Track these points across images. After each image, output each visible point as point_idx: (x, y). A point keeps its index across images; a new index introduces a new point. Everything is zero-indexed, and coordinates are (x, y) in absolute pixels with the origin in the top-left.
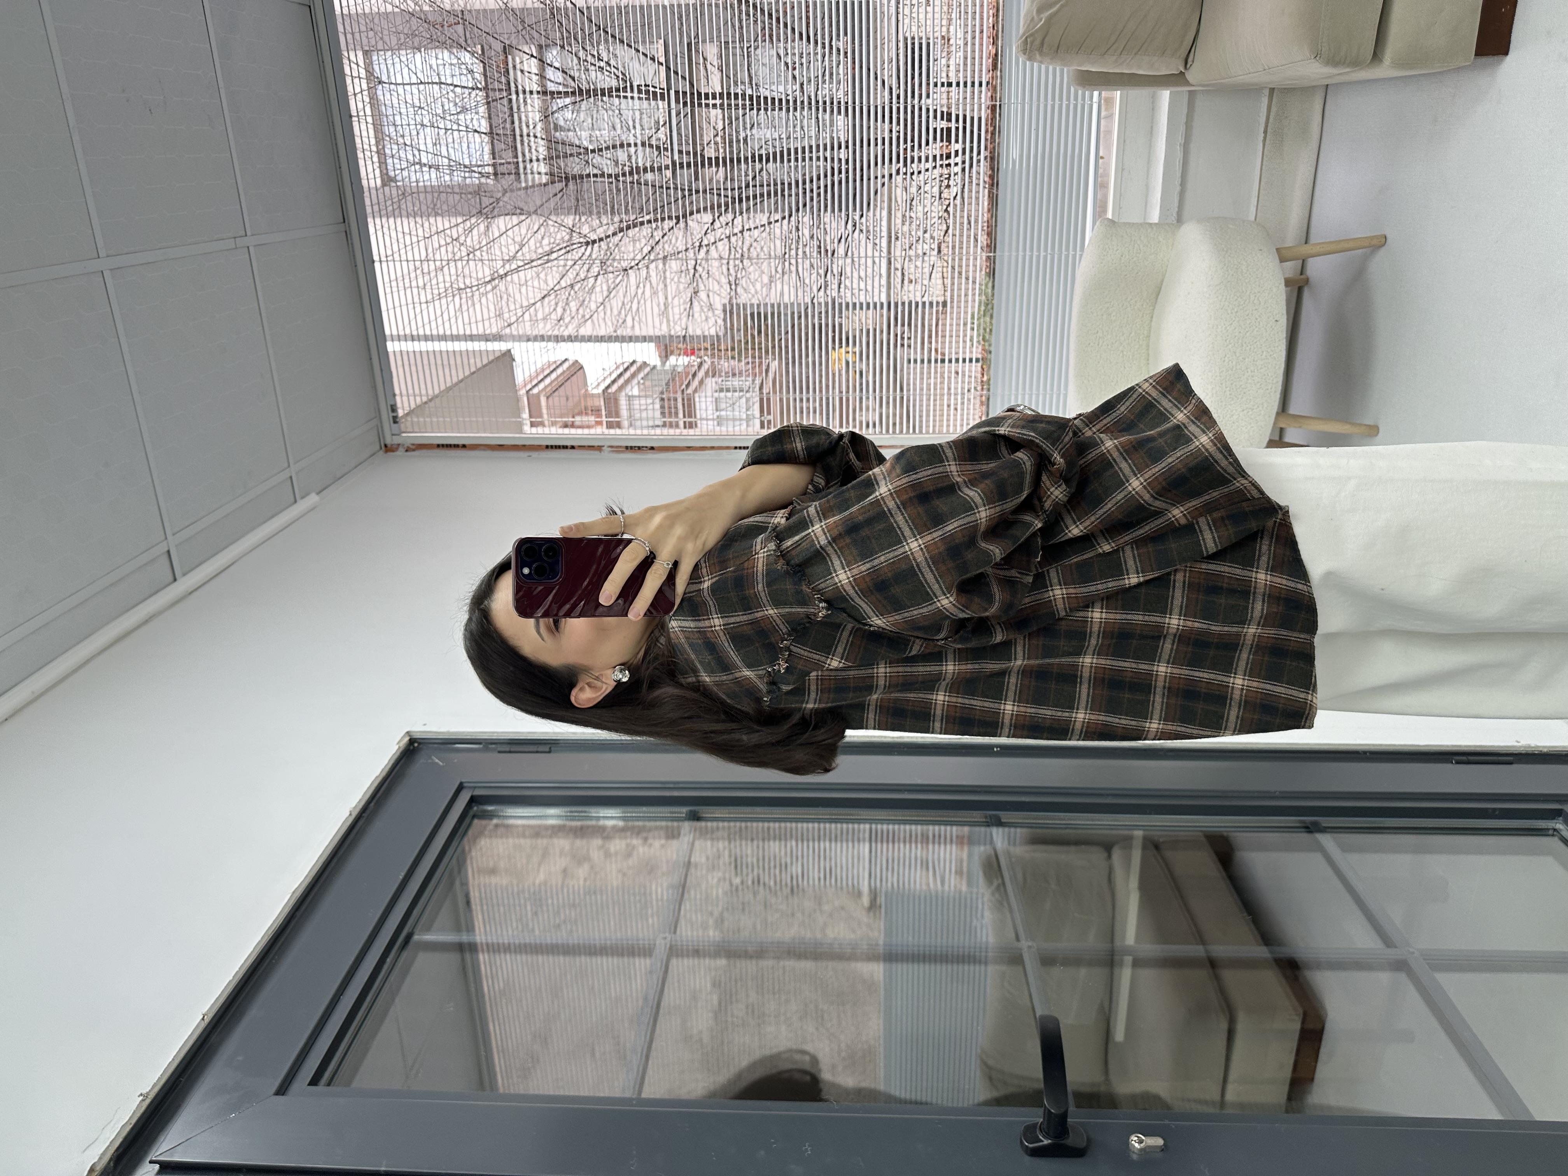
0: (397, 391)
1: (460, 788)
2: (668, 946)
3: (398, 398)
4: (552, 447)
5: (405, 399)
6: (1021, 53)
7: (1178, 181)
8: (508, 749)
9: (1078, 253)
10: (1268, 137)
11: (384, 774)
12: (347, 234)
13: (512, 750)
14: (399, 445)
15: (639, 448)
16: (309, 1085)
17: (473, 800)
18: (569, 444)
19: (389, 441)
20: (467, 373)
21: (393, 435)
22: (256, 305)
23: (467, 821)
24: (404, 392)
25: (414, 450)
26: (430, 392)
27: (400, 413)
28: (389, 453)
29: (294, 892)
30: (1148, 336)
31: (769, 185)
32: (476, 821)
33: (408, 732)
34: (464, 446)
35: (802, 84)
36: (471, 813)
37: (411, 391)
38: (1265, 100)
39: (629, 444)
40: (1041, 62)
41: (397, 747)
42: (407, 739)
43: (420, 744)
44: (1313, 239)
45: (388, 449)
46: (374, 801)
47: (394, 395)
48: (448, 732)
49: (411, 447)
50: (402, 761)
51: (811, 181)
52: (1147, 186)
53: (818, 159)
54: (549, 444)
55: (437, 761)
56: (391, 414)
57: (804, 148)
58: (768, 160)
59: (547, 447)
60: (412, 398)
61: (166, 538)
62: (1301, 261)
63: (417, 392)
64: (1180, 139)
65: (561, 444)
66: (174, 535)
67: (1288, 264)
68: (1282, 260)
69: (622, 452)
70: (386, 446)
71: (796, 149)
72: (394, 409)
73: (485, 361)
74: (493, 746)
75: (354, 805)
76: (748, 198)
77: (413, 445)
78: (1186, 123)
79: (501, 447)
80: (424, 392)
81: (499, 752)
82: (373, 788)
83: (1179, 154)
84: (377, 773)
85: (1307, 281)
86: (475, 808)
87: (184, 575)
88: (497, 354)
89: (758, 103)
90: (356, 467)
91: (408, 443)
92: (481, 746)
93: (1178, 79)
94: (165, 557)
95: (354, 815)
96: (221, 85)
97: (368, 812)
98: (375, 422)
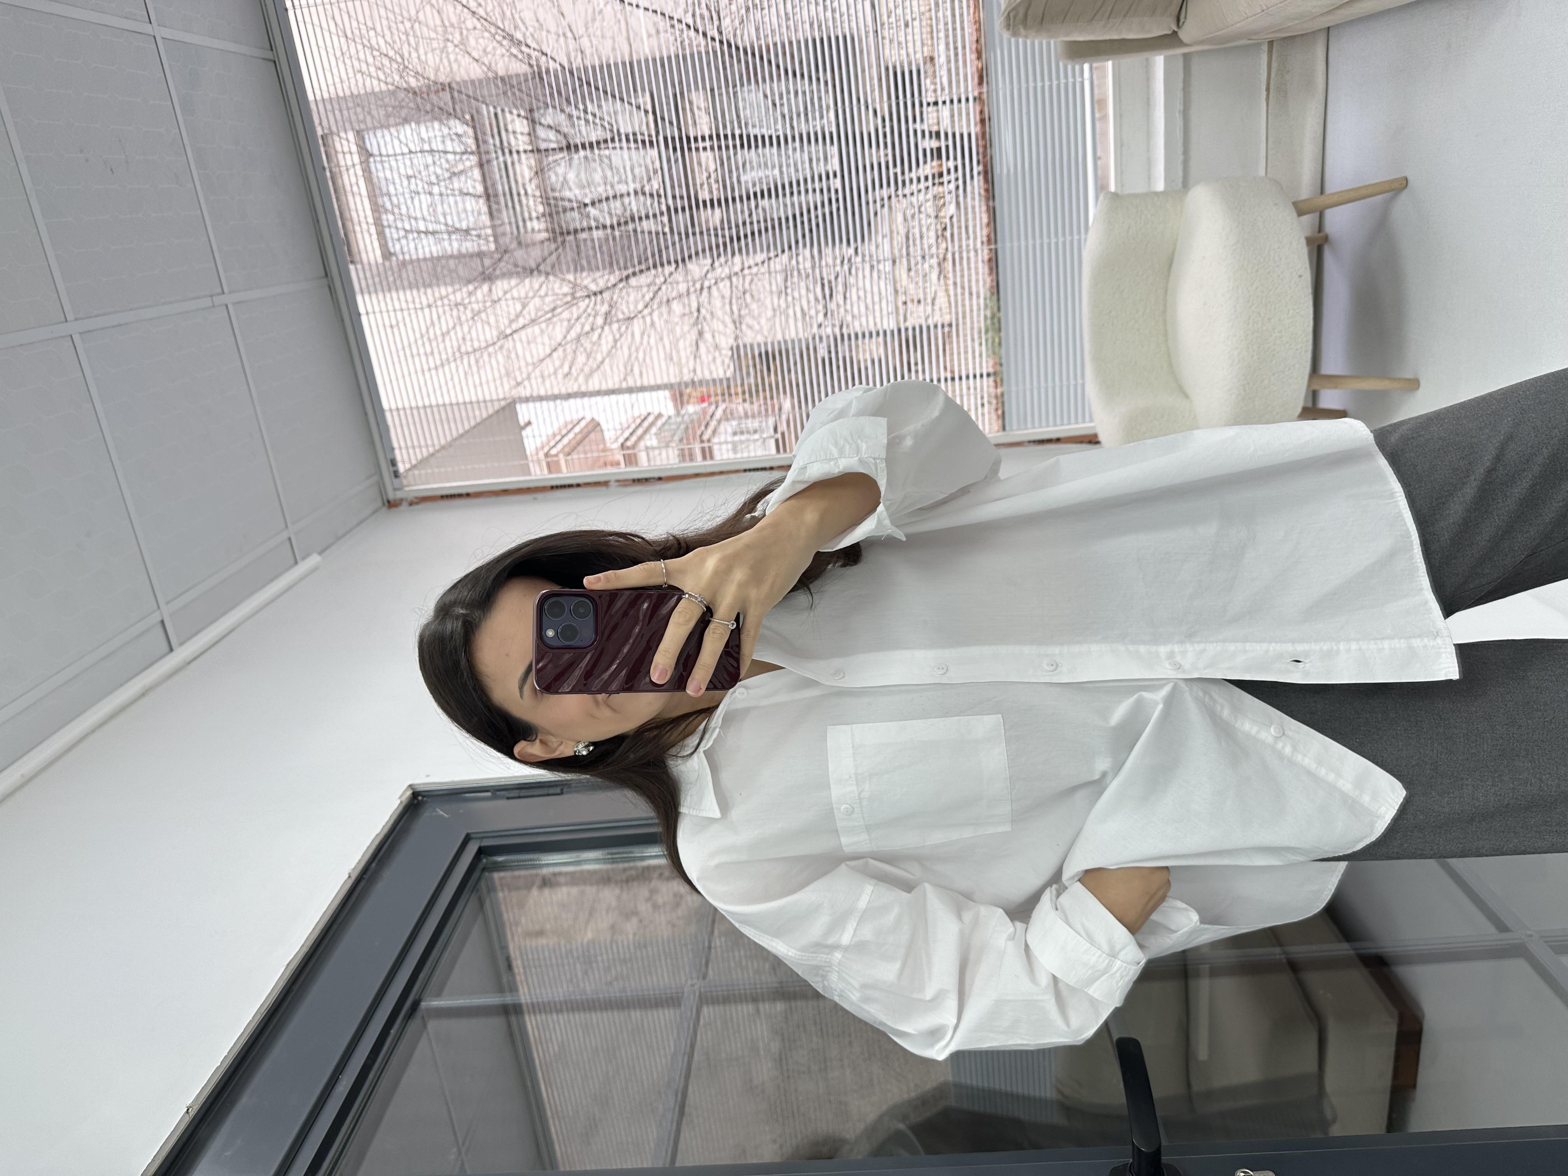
0: (396, 446)
1: (467, 839)
2: (697, 994)
3: (397, 452)
4: (556, 487)
5: (404, 451)
6: (1005, 30)
7: (1179, 151)
8: (516, 795)
9: (1083, 237)
10: (1271, 96)
11: (386, 831)
12: (331, 289)
13: (522, 794)
14: (402, 500)
15: (647, 480)
17: (481, 852)
18: (574, 482)
19: (391, 496)
20: (472, 425)
21: (395, 489)
22: (239, 363)
23: (476, 873)
24: (403, 444)
25: (417, 503)
26: (429, 442)
27: (401, 468)
28: (394, 510)
29: (288, 965)
30: (1164, 312)
31: (765, 221)
32: (487, 874)
33: (410, 786)
34: (468, 495)
35: (791, 120)
36: (481, 866)
37: (409, 444)
38: (1265, 55)
39: (636, 476)
40: (1026, 37)
41: (399, 802)
42: (409, 793)
43: (423, 797)
44: (1329, 189)
45: (391, 504)
46: (376, 861)
47: (393, 449)
48: (453, 782)
49: (415, 501)
50: (405, 818)
51: (809, 211)
52: (1148, 160)
54: (554, 483)
55: (442, 813)
56: (391, 469)
57: (798, 182)
58: (763, 196)
59: (552, 487)
60: (411, 451)
61: (159, 607)
62: (1318, 215)
63: (416, 443)
65: (566, 483)
66: (168, 603)
67: (1306, 218)
68: (1300, 213)
69: (629, 485)
70: (389, 502)
72: (393, 463)
73: (490, 412)
74: (502, 793)
75: (353, 867)
76: (746, 236)
77: (417, 498)
78: (1184, 89)
79: (506, 492)
80: (423, 443)
81: (508, 798)
82: (374, 847)
84: (378, 831)
85: (1326, 239)
86: (484, 860)
87: (181, 644)
90: (358, 524)
91: (411, 496)
92: (489, 794)
93: (1171, 40)
94: (159, 627)
95: (354, 877)
96: (186, 141)
97: (369, 873)
98: (375, 477)
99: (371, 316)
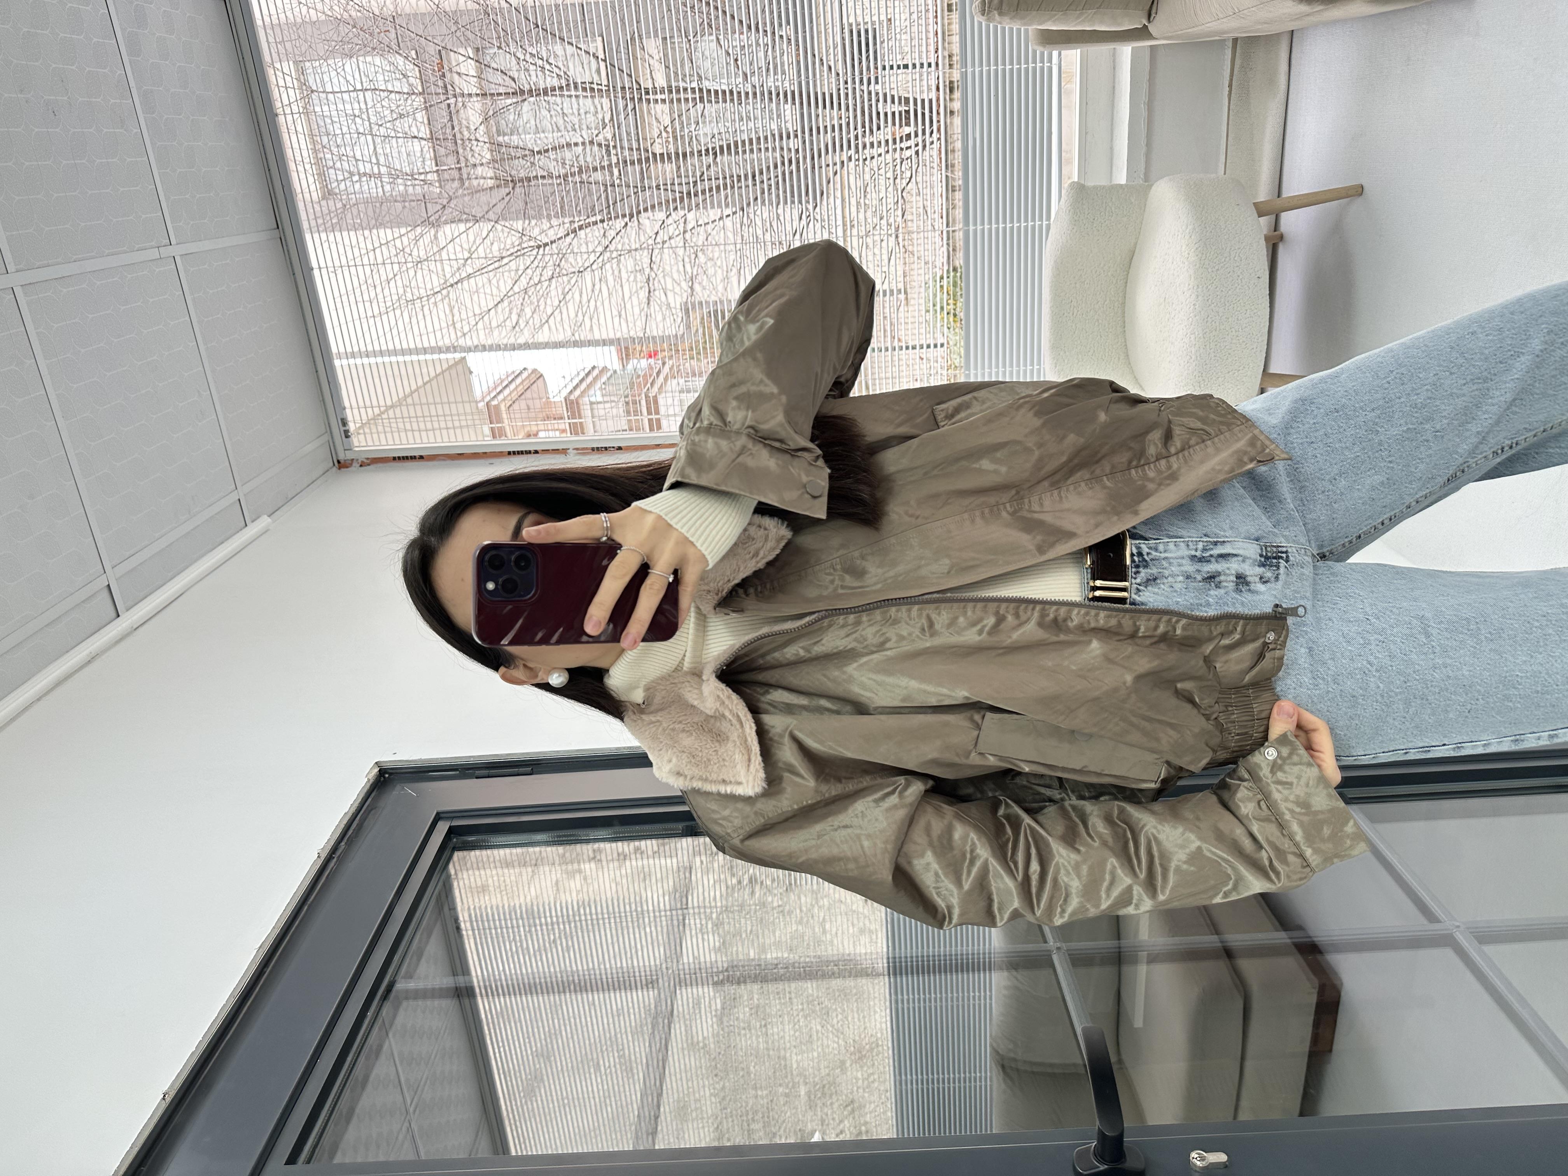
0: (347, 404)
1: (438, 818)
3: (348, 411)
4: (514, 453)
5: (356, 411)
7: (1143, 142)
8: (486, 774)
9: (1045, 223)
10: (1233, 91)
11: (353, 809)
12: (283, 242)
13: (490, 773)
14: (352, 461)
15: (605, 449)
16: (287, 1163)
17: (451, 831)
18: (532, 449)
19: (341, 457)
20: (420, 383)
21: (346, 450)
22: (188, 321)
23: (446, 854)
24: (354, 404)
25: (367, 464)
26: (382, 403)
27: (352, 427)
28: (344, 470)
30: (1123, 304)
32: (456, 854)
33: (377, 763)
34: (421, 457)
35: (745, 75)
36: (451, 845)
37: (361, 404)
38: (1229, 53)
39: (595, 446)
40: (1000, 23)
41: (366, 780)
42: (377, 770)
43: (390, 774)
44: (1285, 194)
45: (341, 465)
46: (345, 839)
47: (344, 408)
48: (420, 760)
49: (366, 461)
50: (373, 794)
51: (761, 173)
52: (1112, 149)
53: (767, 149)
54: (511, 450)
55: (409, 791)
56: (342, 429)
57: (751, 140)
59: (509, 453)
60: (363, 411)
61: (105, 572)
62: (1274, 216)
63: (368, 403)
64: (1144, 98)
65: (524, 449)
66: (113, 567)
67: (1264, 220)
68: (1260, 215)
69: (588, 453)
70: (339, 462)
71: (743, 142)
72: (344, 423)
73: (439, 370)
74: (470, 771)
75: (322, 846)
76: (696, 193)
77: (368, 459)
78: (1149, 80)
79: (461, 456)
80: (375, 403)
81: (476, 778)
82: (342, 826)
83: (1144, 113)
84: (346, 810)
85: (1281, 237)
86: (455, 840)
87: (128, 610)
88: (451, 363)
89: (704, 95)
90: (309, 485)
91: (362, 458)
92: (456, 772)
93: (1143, 33)
94: (106, 592)
95: (324, 856)
97: (338, 853)
98: (326, 437)
99: (324, 271)
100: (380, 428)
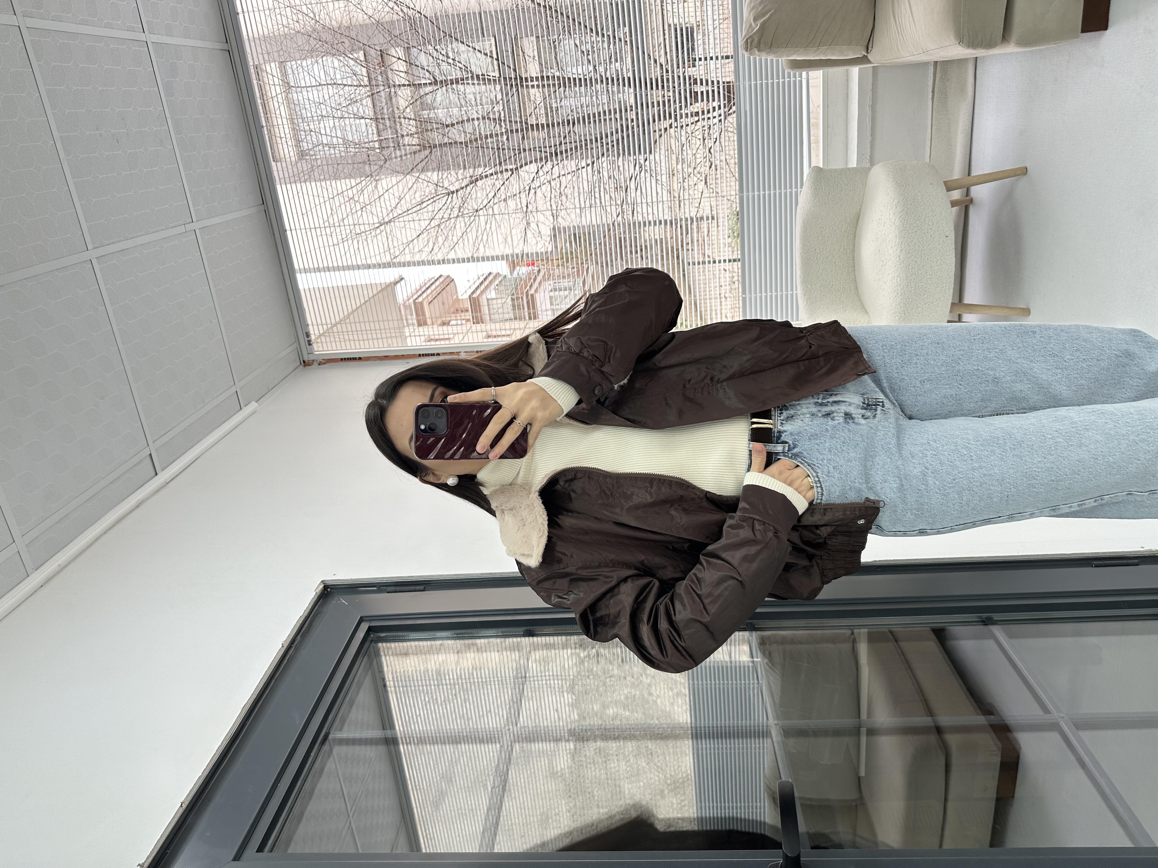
0: (309, 322)
1: (361, 620)
2: (512, 735)
3: (310, 327)
6: (744, 51)
7: (869, 133)
8: (393, 591)
10: (936, 95)
11: (306, 613)
12: (267, 214)
13: (397, 590)
14: (313, 361)
16: (257, 852)
17: (370, 629)
18: (435, 352)
19: (306, 359)
20: (362, 302)
21: (309, 353)
25: (325, 363)
26: (333, 321)
28: (307, 367)
31: (576, 141)
32: (375, 644)
33: (322, 581)
34: (360, 358)
35: (595, 67)
36: (369, 639)
37: (319, 321)
38: (931, 69)
40: (761, 55)
41: (315, 593)
42: (322, 586)
43: (331, 589)
45: (306, 364)
47: (308, 325)
48: (351, 580)
49: (322, 362)
50: (318, 604)
51: (607, 137)
52: (847, 138)
53: (611, 120)
55: (343, 601)
56: (306, 339)
57: (599, 113)
58: (574, 124)
59: (420, 355)
61: (148, 445)
64: (869, 102)
65: (429, 353)
66: (154, 442)
67: (954, 192)
70: (304, 362)
71: (594, 114)
72: (308, 335)
74: (384, 588)
75: (285, 638)
77: (324, 360)
78: (873, 89)
79: (387, 358)
81: (388, 593)
82: (298, 625)
83: (869, 113)
84: (300, 615)
85: (971, 201)
86: (372, 635)
87: (163, 470)
88: (383, 286)
90: (283, 380)
91: (320, 359)
92: (375, 588)
93: (864, 60)
94: (149, 459)
95: (286, 645)
96: (168, 115)
97: (295, 643)
98: (296, 345)
99: (294, 232)
100: (332, 339)
